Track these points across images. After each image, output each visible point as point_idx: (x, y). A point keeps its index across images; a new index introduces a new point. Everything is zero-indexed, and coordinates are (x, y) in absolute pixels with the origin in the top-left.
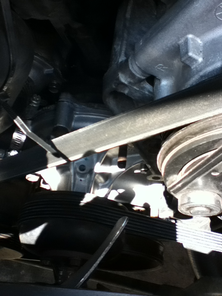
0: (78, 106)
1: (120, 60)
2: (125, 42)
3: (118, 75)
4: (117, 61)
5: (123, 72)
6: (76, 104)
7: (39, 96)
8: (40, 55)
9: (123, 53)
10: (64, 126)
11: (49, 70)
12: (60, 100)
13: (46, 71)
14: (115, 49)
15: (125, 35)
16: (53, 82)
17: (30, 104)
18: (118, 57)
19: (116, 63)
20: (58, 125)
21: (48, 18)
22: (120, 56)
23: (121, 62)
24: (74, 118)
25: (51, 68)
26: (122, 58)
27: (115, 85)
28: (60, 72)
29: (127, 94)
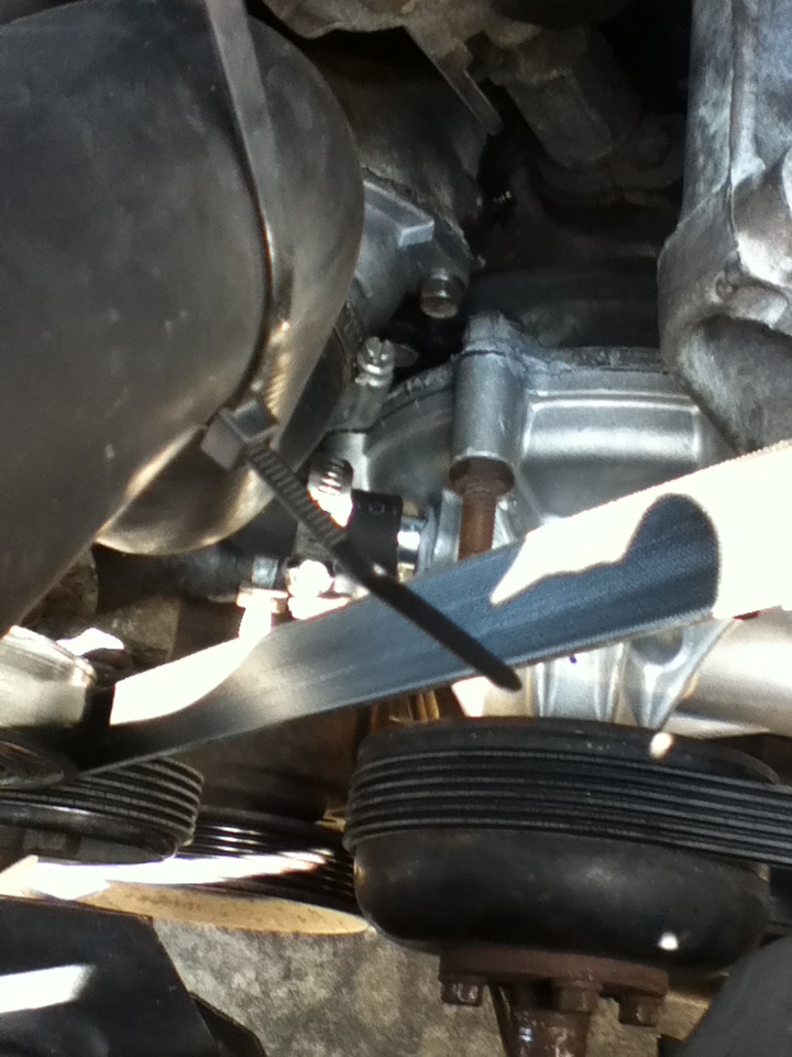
0: (541, 365)
1: (737, 177)
2: (748, 88)
3: (736, 245)
4: (723, 180)
5: (759, 232)
6: (533, 359)
7: (388, 343)
8: (379, 173)
9: (745, 142)
10: (494, 455)
11: (416, 229)
12: (469, 348)
13: (406, 234)
14: (704, 126)
15: (748, 55)
16: (436, 277)
17: (357, 381)
18: (727, 160)
19: (717, 188)
20: (470, 452)
21: (399, 22)
22: (732, 158)
23: (745, 184)
24: (531, 416)
25: (425, 222)
26: (745, 166)
27: (719, 293)
28: (461, 232)
29: (776, 324)
